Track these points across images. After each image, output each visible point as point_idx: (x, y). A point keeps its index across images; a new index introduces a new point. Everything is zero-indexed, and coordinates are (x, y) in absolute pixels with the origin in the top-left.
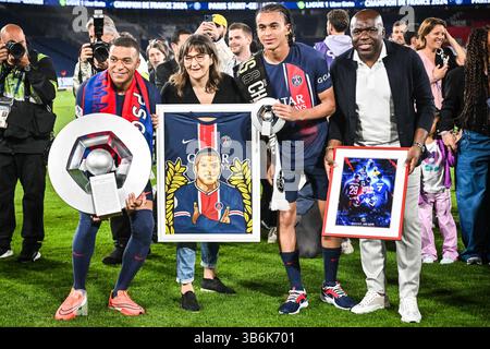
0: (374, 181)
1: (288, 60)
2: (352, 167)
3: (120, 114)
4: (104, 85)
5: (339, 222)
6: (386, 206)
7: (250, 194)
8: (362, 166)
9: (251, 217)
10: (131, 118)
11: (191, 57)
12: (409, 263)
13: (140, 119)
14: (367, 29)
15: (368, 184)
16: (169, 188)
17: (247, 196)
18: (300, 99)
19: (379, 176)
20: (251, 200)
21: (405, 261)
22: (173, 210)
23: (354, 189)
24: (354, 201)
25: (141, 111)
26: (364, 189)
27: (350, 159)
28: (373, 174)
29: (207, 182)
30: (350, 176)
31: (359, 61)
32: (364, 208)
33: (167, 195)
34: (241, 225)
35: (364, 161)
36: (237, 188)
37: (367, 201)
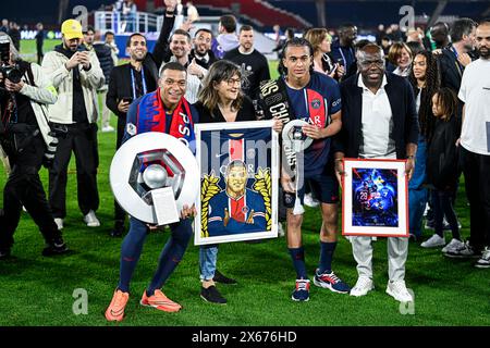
0: (380, 188)
1: (309, 86)
2: (359, 176)
3: (168, 133)
5: (355, 223)
6: (393, 208)
7: (270, 197)
8: (368, 175)
9: (270, 217)
10: (177, 135)
11: (234, 81)
13: (185, 136)
14: (376, 61)
15: (375, 191)
16: (205, 197)
17: (267, 199)
18: (317, 119)
19: (384, 184)
20: (270, 202)
22: (208, 217)
23: (364, 195)
24: (366, 205)
25: (186, 128)
26: (372, 194)
27: (357, 169)
28: (378, 182)
29: (235, 189)
30: (359, 184)
31: (364, 88)
32: (374, 211)
33: (202, 203)
35: (370, 170)
36: (260, 194)
37: (377, 205)
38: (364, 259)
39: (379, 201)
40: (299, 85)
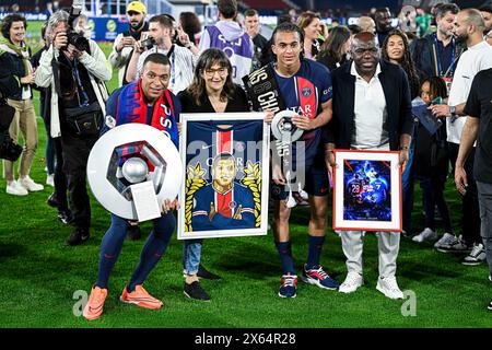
0: (372, 180)
1: (299, 74)
2: (351, 168)
3: (149, 124)
4: (136, 97)
5: (346, 217)
6: (386, 201)
7: (260, 193)
8: (360, 167)
9: (259, 213)
12: (391, 248)
13: (166, 129)
14: (370, 50)
15: (367, 183)
16: (189, 190)
17: (257, 195)
18: (308, 109)
19: (377, 176)
20: (260, 198)
21: (388, 246)
22: (192, 210)
23: (356, 187)
24: (357, 198)
25: (167, 120)
26: (365, 187)
27: (348, 161)
28: (370, 174)
29: (223, 183)
30: (351, 176)
31: (358, 76)
32: (366, 204)
33: (187, 196)
34: (250, 221)
35: (361, 162)
36: (249, 188)
37: (369, 198)
38: (354, 254)
39: (371, 193)
40: (289, 72)
